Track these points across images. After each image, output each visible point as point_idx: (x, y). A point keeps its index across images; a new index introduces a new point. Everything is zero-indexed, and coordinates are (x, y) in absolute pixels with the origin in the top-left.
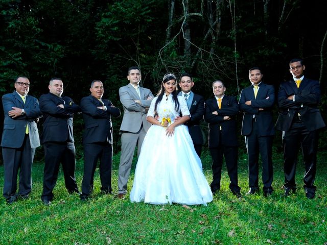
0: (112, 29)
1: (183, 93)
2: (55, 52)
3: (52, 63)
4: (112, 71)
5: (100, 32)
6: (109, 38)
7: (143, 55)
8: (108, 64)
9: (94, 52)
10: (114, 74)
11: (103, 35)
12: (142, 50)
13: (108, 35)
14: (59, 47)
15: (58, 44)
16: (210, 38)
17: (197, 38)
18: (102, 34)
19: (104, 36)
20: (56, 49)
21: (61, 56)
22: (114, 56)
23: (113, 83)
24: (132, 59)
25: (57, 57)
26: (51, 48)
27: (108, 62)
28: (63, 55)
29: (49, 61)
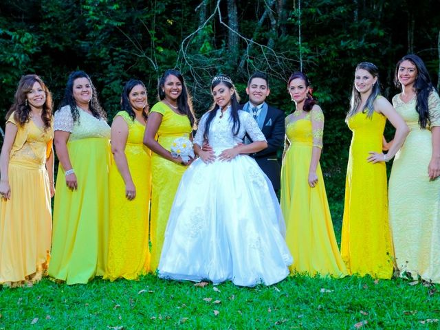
0: (110, 8)
1: (252, 106)
2: (22, 45)
3: (17, 61)
4: (112, 74)
5: (91, 12)
6: (106, 22)
7: (161, 50)
8: (105, 63)
9: (84, 44)
10: (116, 79)
11: (95, 18)
12: (159, 42)
13: (102, 17)
14: (28, 36)
15: (28, 32)
16: (267, 22)
17: (247, 21)
18: (93, 15)
19: (98, 19)
20: (23, 40)
21: (31, 50)
22: (115, 51)
23: (115, 94)
24: (144, 55)
25: (25, 52)
26: (15, 37)
27: (106, 60)
28: (35, 49)
29: (12, 59)
